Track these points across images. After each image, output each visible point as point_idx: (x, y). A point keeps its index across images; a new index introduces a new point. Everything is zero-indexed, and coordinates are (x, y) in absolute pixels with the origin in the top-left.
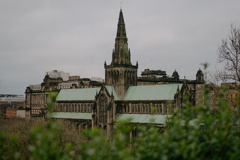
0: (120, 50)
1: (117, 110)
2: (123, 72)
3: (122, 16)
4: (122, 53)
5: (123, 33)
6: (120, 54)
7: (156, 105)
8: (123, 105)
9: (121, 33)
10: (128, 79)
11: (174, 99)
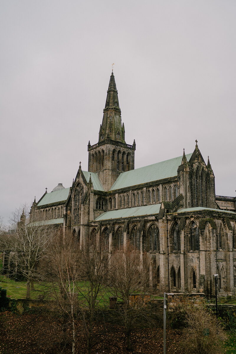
0: (109, 123)
1: (98, 206)
2: (109, 151)
3: (114, 81)
4: (110, 128)
5: (114, 101)
6: (107, 129)
7: (151, 189)
8: (108, 198)
9: (111, 101)
10: (118, 162)
11: (177, 175)
